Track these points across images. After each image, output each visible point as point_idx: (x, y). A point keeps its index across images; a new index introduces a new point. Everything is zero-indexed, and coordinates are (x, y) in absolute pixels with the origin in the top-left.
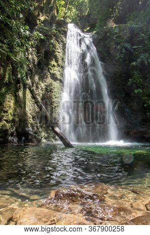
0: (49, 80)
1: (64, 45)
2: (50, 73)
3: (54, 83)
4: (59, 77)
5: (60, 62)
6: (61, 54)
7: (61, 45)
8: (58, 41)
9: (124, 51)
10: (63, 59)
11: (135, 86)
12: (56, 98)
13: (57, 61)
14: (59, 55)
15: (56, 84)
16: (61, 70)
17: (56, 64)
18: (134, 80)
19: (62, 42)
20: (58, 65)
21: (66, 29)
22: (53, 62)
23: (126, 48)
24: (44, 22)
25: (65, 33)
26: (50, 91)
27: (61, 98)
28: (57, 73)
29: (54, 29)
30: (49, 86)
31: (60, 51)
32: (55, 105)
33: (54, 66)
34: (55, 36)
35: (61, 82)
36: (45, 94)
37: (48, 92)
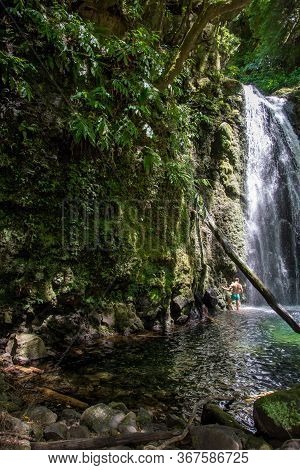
0: (226, 202)
1: (242, 129)
2: (225, 186)
3: (233, 203)
4: (238, 192)
5: (238, 164)
6: (238, 148)
7: (236, 131)
8: (229, 122)
10: (241, 157)
12: (238, 231)
13: (232, 162)
14: (236, 151)
15: (236, 205)
16: (240, 178)
17: (231, 168)
19: (238, 124)
20: (235, 169)
21: (240, 99)
22: (226, 165)
24: (205, 90)
25: (240, 106)
26: (230, 220)
28: (236, 185)
29: (221, 99)
30: (226, 210)
31: (236, 141)
32: (240, 244)
33: (230, 172)
34: (223, 112)
35: (243, 200)
36: (222, 225)
37: (225, 221)
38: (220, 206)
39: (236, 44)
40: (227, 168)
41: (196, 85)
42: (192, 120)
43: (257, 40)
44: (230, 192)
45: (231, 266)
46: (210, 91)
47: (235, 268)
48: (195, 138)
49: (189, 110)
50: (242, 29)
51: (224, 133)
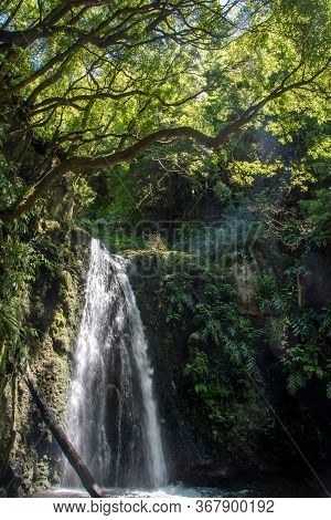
0: (50, 355)
1: (82, 283)
2: (53, 339)
3: (59, 360)
4: (67, 348)
5: (72, 318)
6: (74, 301)
7: (76, 282)
8: (72, 273)
9: (181, 308)
10: (76, 311)
11: (195, 379)
12: (61, 392)
13: (66, 315)
14: (73, 303)
15: (62, 362)
16: (72, 332)
17: (64, 320)
18: (195, 366)
19: (79, 275)
20: (68, 323)
21: (87, 251)
22: (60, 317)
23: (184, 304)
24: (52, 233)
25: (86, 258)
26: (53, 379)
27: (69, 392)
28: (66, 340)
29: (66, 246)
30: (50, 367)
31: (73, 293)
32: (60, 408)
33: (61, 325)
34: (66, 260)
35: (71, 357)
36: (44, 383)
37: (48, 379)
38: (45, 361)
39: (91, 196)
40: (59, 319)
41: (44, 226)
42: (31, 261)
43: (112, 199)
44: (58, 347)
45: (46, 434)
46: (57, 236)
47: (50, 438)
48: (31, 281)
49: (32, 250)
50: (99, 185)
51: (63, 281)
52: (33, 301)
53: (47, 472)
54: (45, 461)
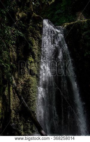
0: (27, 76)
1: (40, 42)
3: (32, 78)
5: (36, 59)
6: (37, 51)
7: (37, 42)
8: (34, 38)
10: (39, 55)
12: (33, 92)
13: (34, 58)
15: (33, 79)
17: (33, 60)
19: (39, 38)
20: (35, 61)
21: (41, 26)
22: (31, 59)
27: (37, 92)
30: (27, 81)
31: (36, 47)
32: (33, 99)
33: (32, 62)
34: (31, 32)
35: (37, 76)
36: (25, 89)
37: (26, 87)
38: (25, 79)
40: (30, 59)
52: (17, 53)
53: (30, 127)
54: (28, 122)
